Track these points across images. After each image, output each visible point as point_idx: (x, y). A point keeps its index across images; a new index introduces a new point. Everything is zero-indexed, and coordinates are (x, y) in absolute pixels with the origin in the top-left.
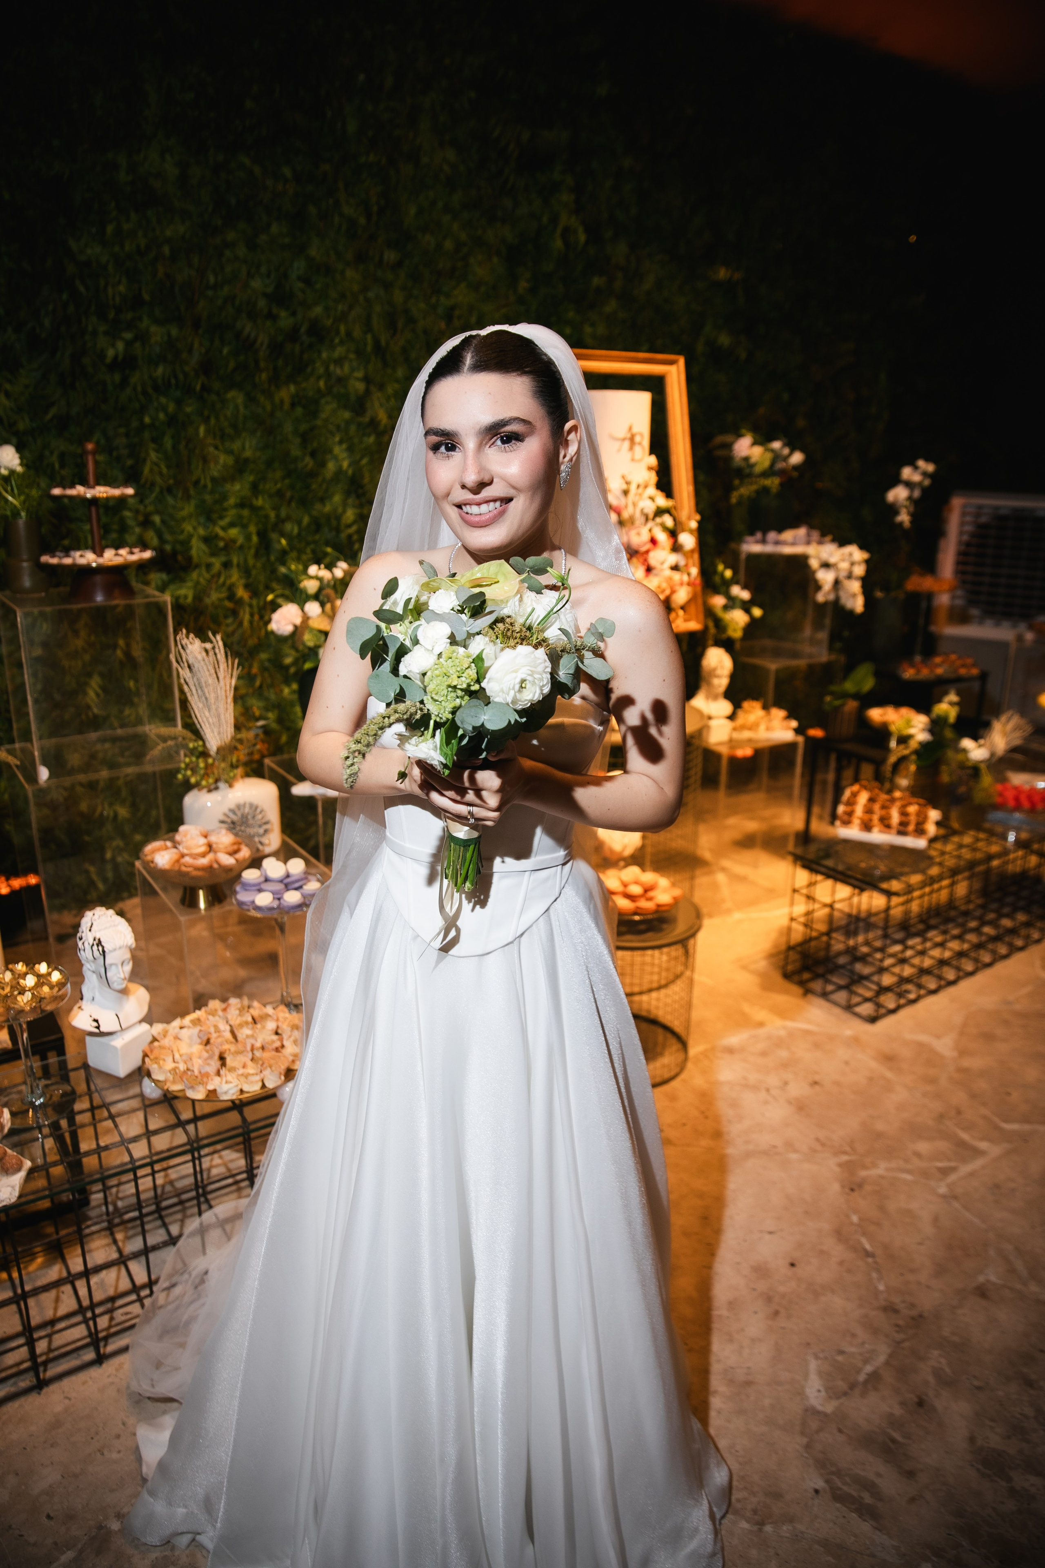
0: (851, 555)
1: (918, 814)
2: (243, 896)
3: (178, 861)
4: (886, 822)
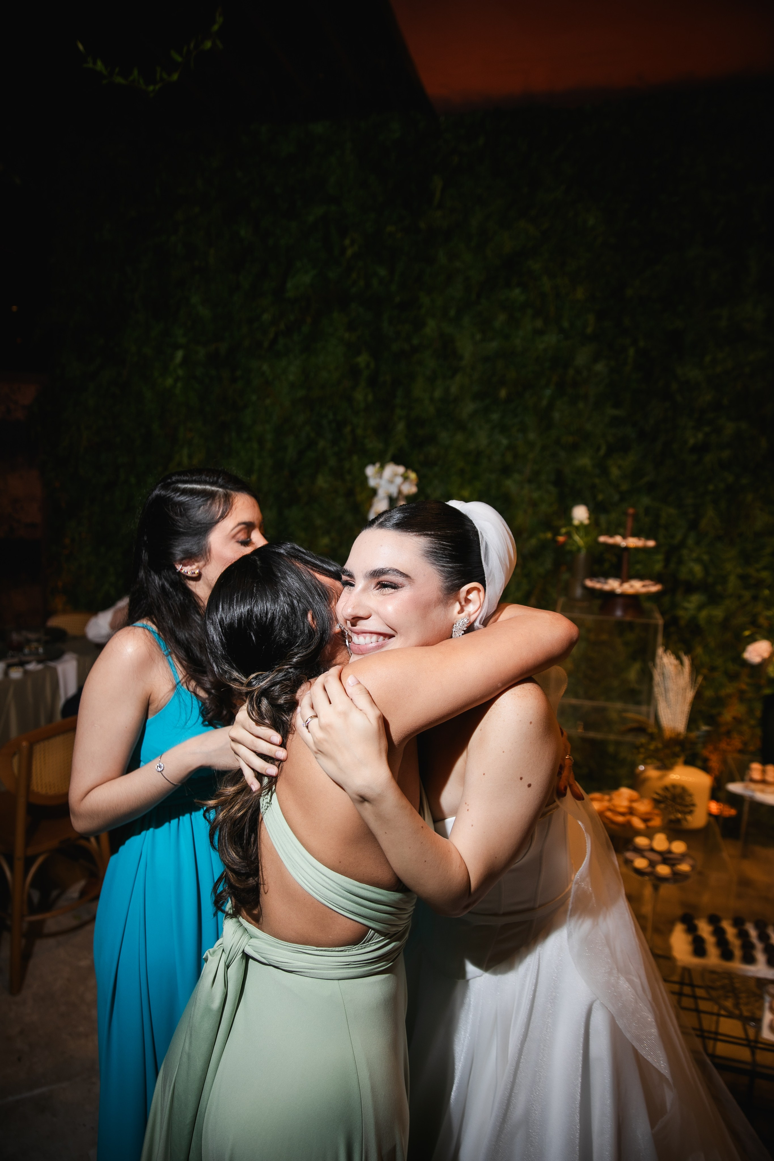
2: (630, 855)
3: (605, 812)
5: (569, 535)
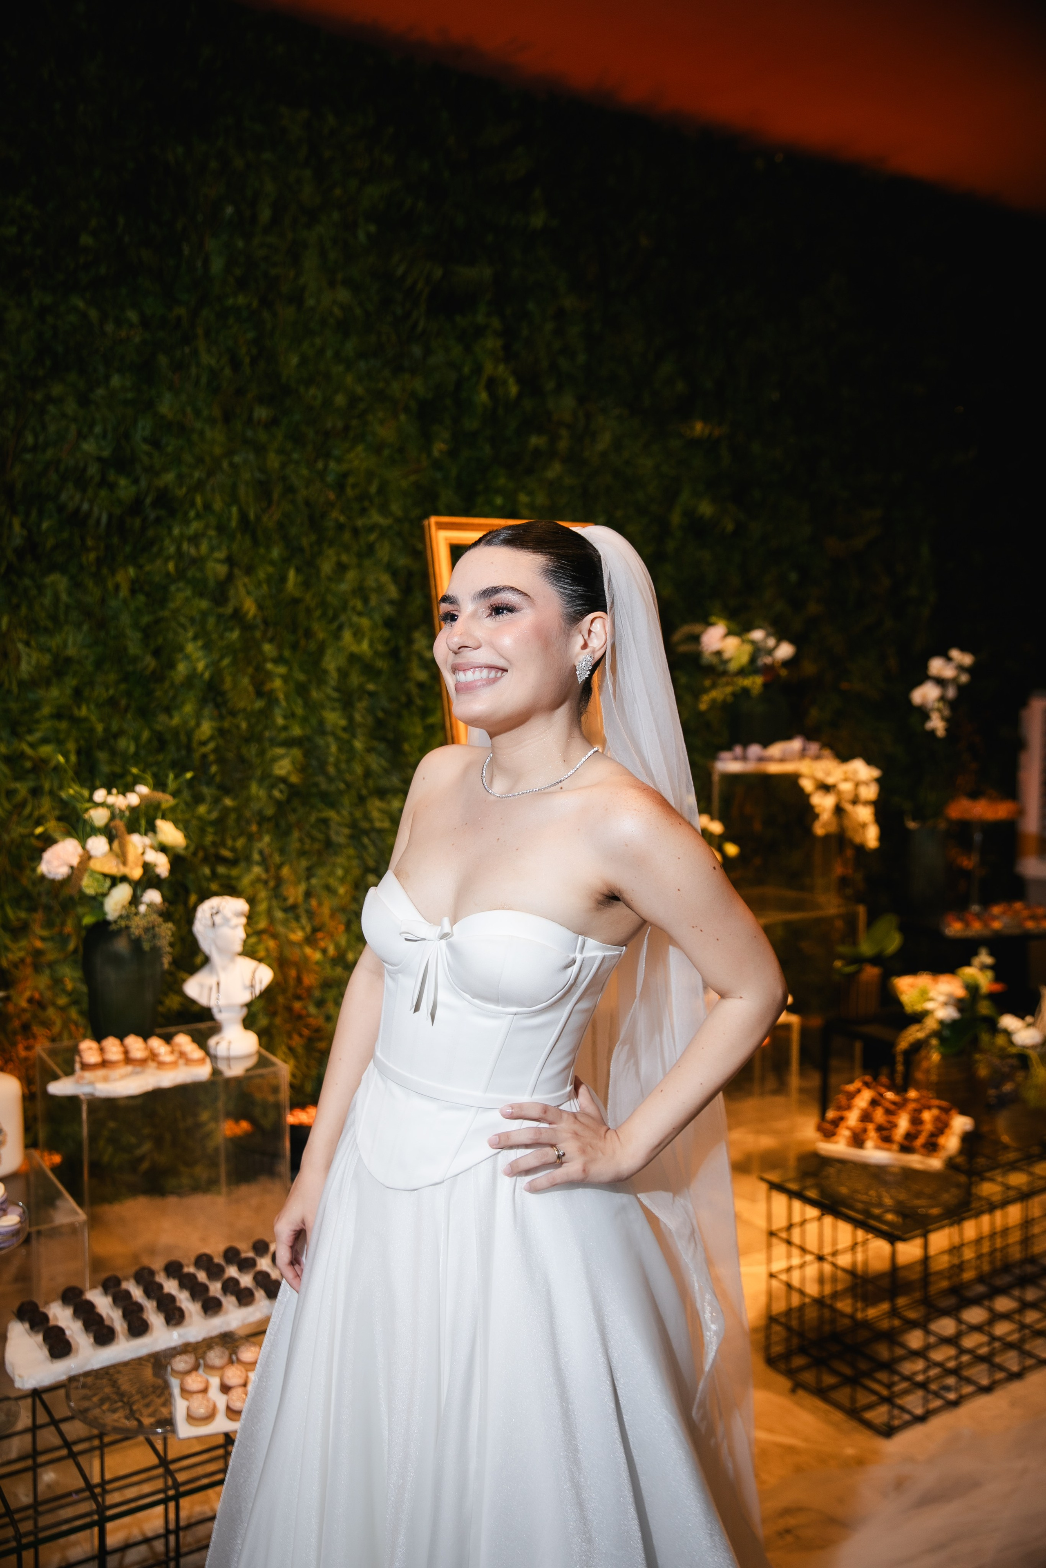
0: (856, 772)
1: (935, 1122)
4: (885, 1133)
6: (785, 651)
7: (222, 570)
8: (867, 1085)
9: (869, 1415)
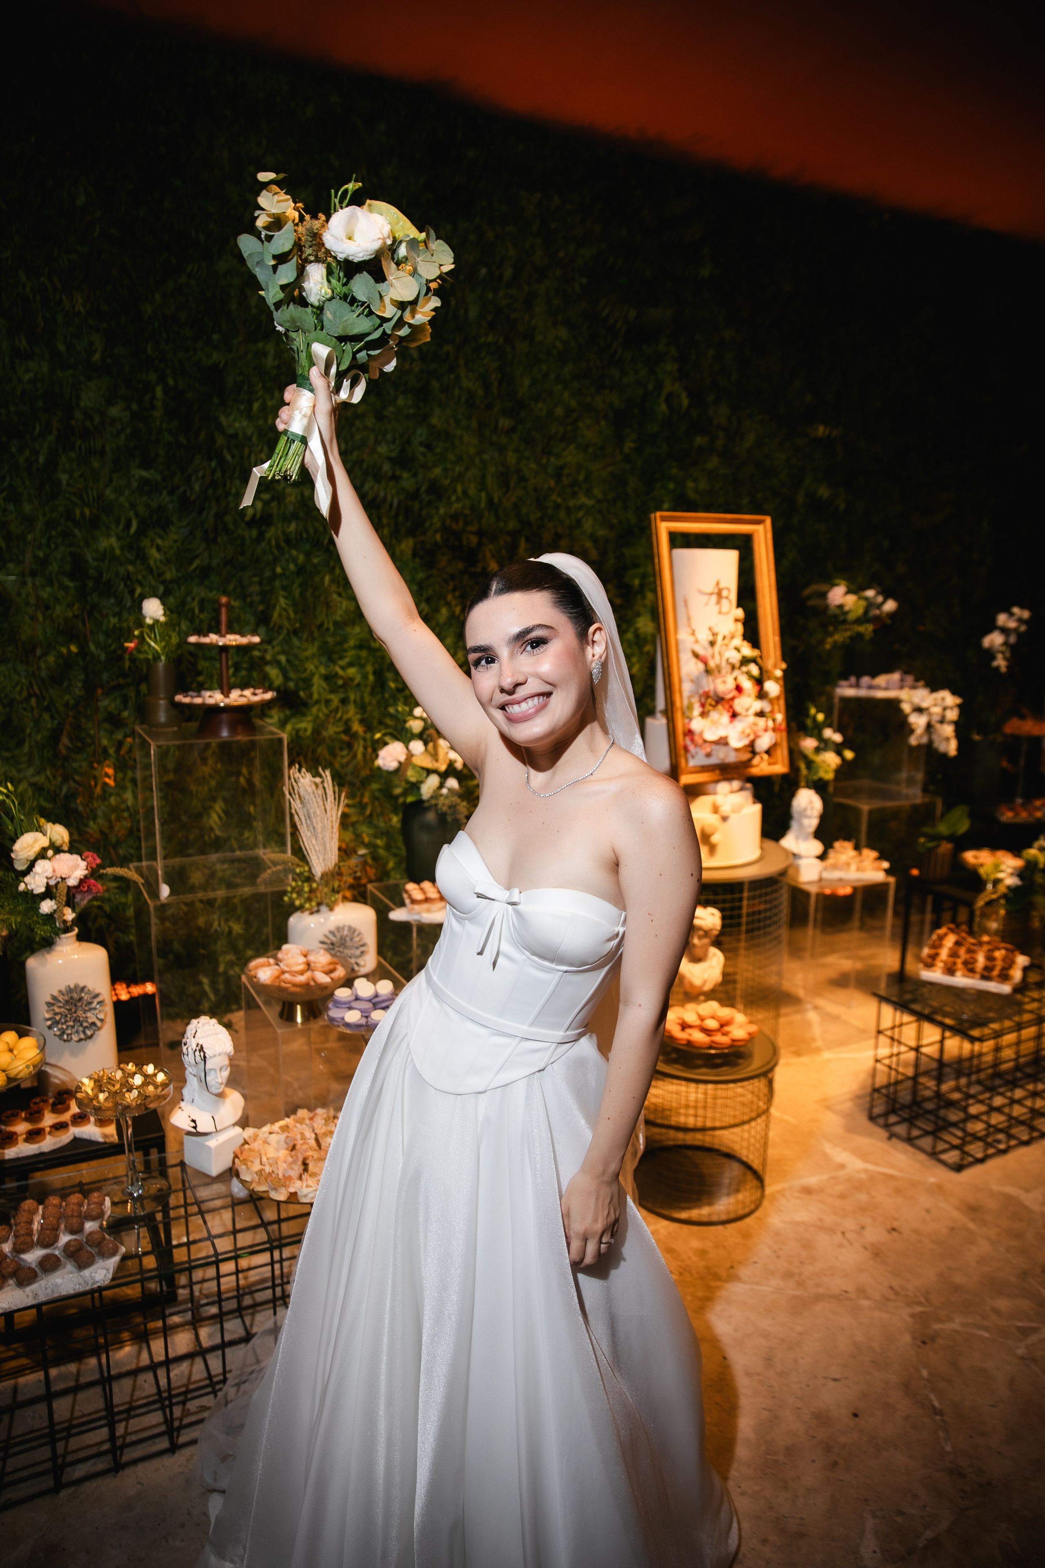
0: (943, 699)
1: (1004, 959)
2: (334, 1013)
3: (278, 977)
4: (970, 966)
5: (141, 638)
6: (890, 606)
7: (474, 540)
8: (952, 931)
9: (944, 1157)
